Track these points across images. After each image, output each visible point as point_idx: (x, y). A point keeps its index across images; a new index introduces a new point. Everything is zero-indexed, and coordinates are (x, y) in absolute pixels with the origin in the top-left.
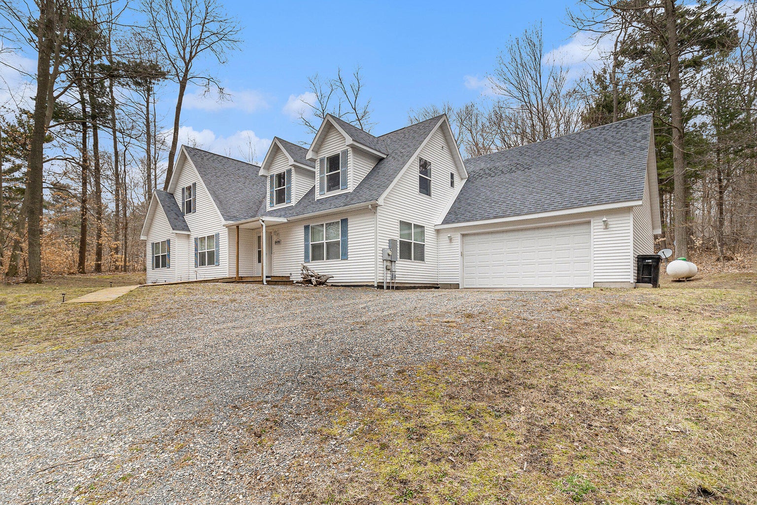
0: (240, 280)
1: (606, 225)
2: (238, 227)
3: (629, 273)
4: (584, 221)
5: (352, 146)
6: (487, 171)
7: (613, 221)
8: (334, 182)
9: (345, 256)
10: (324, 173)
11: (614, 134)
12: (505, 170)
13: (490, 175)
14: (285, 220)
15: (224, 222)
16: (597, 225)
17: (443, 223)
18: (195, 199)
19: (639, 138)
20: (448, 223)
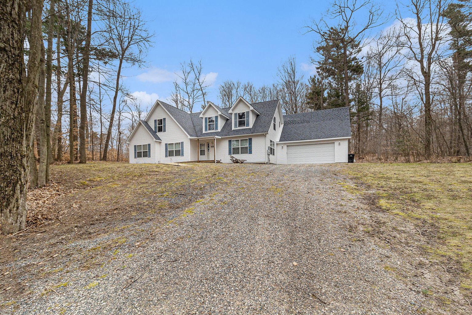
0: (199, 162)
1: (339, 144)
2: (198, 139)
3: (346, 160)
4: (333, 142)
5: (252, 111)
6: (292, 122)
7: (342, 143)
8: (241, 123)
9: (251, 152)
10: (237, 119)
11: (337, 112)
12: (299, 122)
13: (293, 123)
14: (220, 137)
15: (189, 137)
16: (336, 143)
17: (280, 141)
18: (165, 126)
19: (346, 116)
20: (281, 141)
